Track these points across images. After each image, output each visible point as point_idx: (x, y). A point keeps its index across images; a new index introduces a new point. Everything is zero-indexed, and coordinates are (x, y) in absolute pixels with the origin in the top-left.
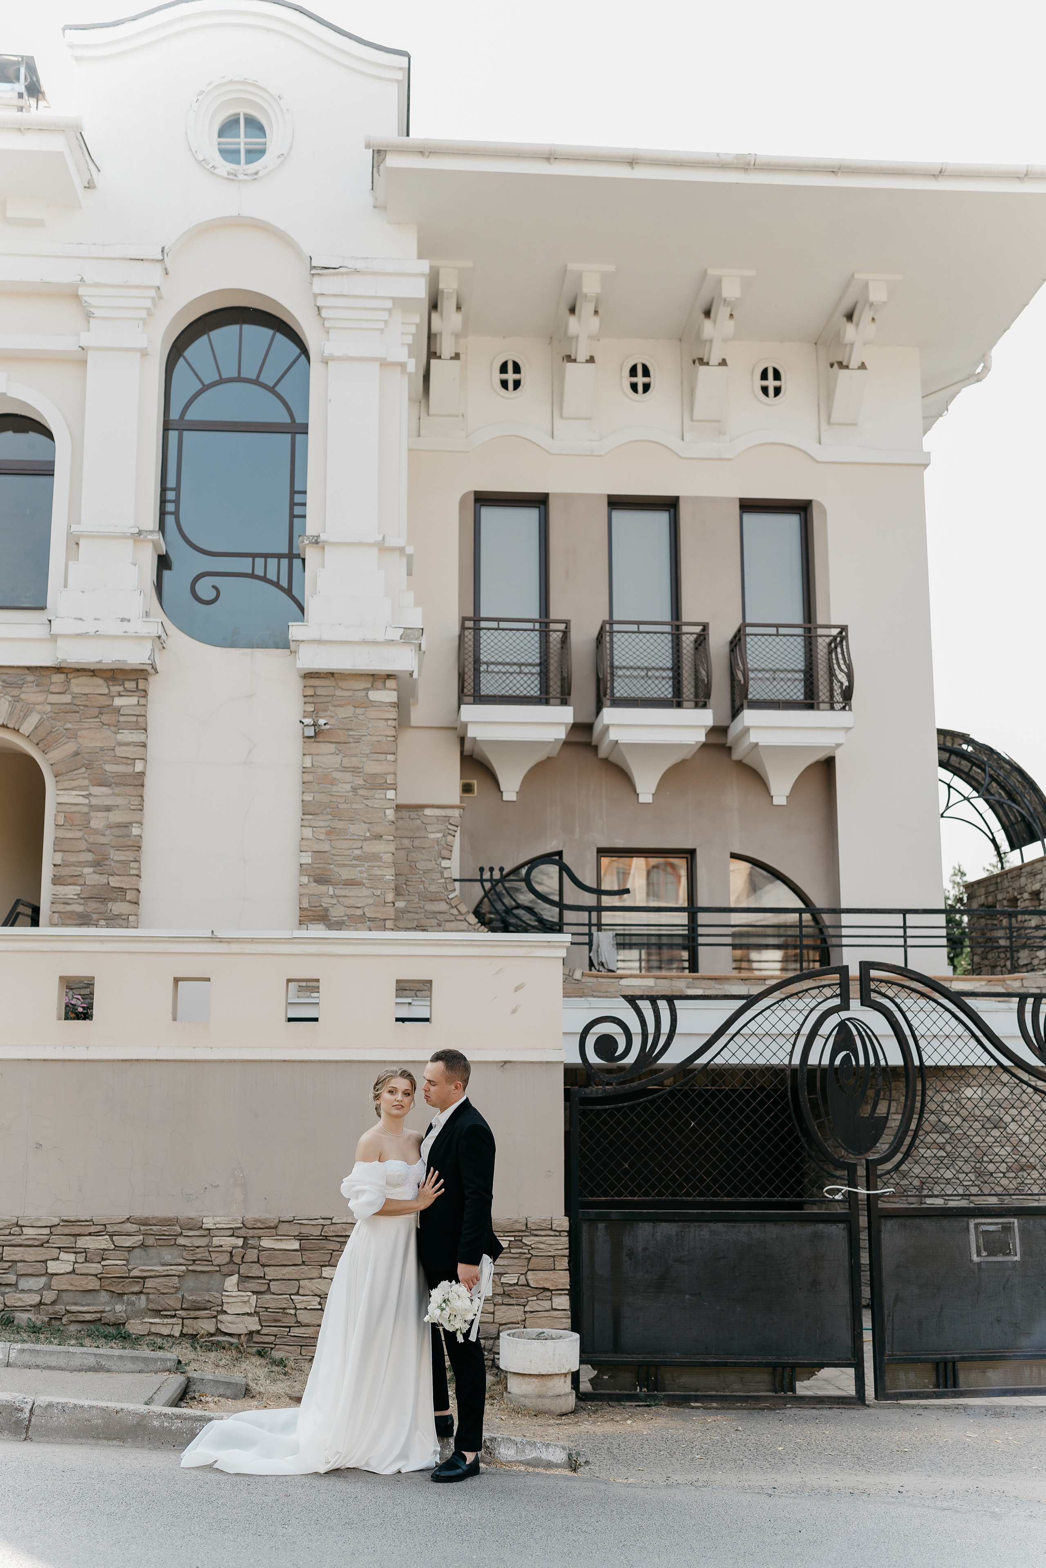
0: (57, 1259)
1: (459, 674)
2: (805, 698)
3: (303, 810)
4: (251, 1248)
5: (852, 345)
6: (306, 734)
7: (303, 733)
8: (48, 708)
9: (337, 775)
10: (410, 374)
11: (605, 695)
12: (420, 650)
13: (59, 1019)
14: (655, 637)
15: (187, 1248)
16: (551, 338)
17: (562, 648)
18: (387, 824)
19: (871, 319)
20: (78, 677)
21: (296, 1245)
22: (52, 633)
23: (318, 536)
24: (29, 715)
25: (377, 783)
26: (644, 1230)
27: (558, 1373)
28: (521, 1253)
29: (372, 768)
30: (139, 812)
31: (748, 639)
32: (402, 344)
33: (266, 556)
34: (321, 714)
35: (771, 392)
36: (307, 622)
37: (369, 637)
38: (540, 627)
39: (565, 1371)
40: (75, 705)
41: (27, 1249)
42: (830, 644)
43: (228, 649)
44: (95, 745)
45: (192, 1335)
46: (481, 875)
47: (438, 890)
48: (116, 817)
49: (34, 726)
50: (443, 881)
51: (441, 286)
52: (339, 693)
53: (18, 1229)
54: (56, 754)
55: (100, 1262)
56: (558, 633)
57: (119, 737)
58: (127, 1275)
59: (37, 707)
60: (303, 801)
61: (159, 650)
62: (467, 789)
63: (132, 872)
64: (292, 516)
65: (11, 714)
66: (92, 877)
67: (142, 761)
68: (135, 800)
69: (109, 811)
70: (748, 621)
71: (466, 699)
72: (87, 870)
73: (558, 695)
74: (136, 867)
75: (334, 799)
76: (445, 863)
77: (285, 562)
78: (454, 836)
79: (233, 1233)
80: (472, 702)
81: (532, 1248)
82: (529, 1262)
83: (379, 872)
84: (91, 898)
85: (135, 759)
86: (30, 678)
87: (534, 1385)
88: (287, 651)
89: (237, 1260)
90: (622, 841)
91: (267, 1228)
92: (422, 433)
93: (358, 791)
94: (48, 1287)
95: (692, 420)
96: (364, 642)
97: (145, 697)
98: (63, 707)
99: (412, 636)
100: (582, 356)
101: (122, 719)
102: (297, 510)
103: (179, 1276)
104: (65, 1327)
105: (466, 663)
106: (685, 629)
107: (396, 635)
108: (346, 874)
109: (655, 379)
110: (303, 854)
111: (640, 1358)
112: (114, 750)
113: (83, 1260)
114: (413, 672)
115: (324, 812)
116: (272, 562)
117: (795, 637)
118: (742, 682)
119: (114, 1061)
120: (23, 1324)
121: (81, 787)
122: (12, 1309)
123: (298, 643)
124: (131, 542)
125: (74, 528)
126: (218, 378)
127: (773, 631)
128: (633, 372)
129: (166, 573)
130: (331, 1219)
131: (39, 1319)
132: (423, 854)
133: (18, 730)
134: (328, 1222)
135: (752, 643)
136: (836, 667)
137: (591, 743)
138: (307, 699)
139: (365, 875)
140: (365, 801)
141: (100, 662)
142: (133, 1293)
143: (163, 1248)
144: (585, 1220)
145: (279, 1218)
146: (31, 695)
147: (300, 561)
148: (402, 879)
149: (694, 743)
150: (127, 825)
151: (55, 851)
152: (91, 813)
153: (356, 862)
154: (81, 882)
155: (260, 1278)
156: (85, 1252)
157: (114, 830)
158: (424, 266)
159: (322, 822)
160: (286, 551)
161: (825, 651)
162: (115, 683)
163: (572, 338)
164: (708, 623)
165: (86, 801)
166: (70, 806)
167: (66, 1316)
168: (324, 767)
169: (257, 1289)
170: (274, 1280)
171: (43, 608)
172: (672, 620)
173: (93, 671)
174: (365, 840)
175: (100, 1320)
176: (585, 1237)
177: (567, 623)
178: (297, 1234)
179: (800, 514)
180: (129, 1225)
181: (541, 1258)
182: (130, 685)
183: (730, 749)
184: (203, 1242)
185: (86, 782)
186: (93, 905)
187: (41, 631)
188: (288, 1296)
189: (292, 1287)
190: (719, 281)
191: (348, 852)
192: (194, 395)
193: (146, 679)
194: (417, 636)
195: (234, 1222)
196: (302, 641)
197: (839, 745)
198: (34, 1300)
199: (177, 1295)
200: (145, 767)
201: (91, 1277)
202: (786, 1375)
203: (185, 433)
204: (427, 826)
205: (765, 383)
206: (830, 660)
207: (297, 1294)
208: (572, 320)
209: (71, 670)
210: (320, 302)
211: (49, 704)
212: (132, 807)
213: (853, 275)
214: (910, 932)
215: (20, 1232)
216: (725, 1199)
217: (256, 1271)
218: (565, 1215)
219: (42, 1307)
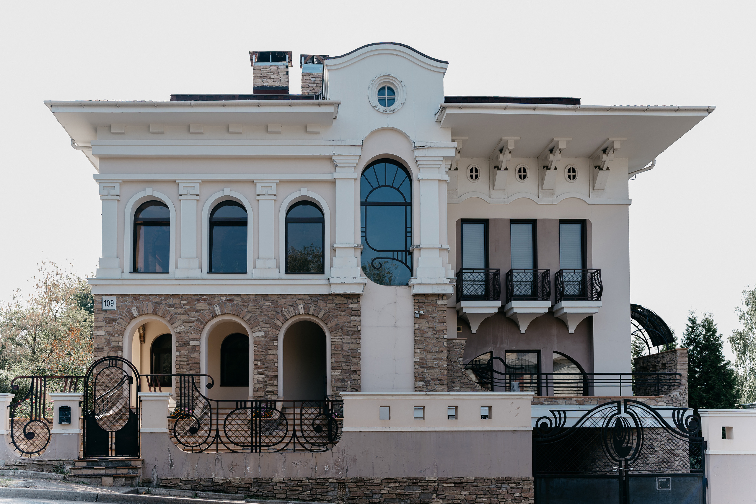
0: (384, 489)
3: (415, 343)
4: (440, 486)
5: (605, 161)
6: (416, 316)
7: (414, 316)
8: (327, 308)
9: (427, 330)
12: (455, 286)
15: (421, 486)
18: (445, 346)
20: (337, 297)
21: (454, 485)
22: (330, 283)
23: (418, 246)
24: (321, 311)
25: (440, 333)
26: (556, 481)
28: (519, 487)
29: (439, 328)
30: (359, 344)
31: (564, 274)
32: (446, 172)
33: (397, 251)
34: (421, 309)
35: (572, 177)
36: (414, 277)
37: (439, 282)
40: (336, 307)
41: (375, 486)
43: (387, 286)
44: (344, 321)
47: (459, 369)
48: (352, 346)
49: (323, 315)
50: (460, 366)
52: (426, 301)
53: (372, 480)
54: (329, 326)
55: (396, 490)
57: (352, 318)
58: (404, 494)
59: (323, 308)
60: (414, 340)
62: (459, 329)
63: (358, 365)
64: (406, 236)
65: (315, 311)
66: (345, 367)
67: (359, 327)
68: (358, 340)
69: (349, 344)
71: (459, 299)
72: (343, 364)
73: (494, 297)
74: (359, 363)
75: (426, 339)
76: (461, 360)
77: (404, 254)
78: (463, 350)
79: (435, 481)
81: (523, 486)
82: (522, 490)
83: (442, 364)
84: (345, 373)
85: (357, 326)
86: (321, 298)
88: (408, 287)
89: (436, 489)
90: (514, 347)
91: (444, 480)
93: (434, 336)
94: (381, 497)
96: (436, 284)
97: (360, 304)
98: (332, 308)
99: (453, 281)
101: (352, 312)
102: (408, 234)
103: (419, 494)
106: (539, 271)
107: (448, 281)
108: (430, 365)
109: (528, 173)
110: (415, 358)
112: (350, 323)
113: (391, 489)
114: (452, 294)
115: (422, 343)
116: (399, 254)
121: (339, 336)
123: (412, 284)
124: (353, 249)
125: (334, 245)
132: (453, 357)
133: (317, 317)
134: (462, 478)
135: (565, 276)
138: (415, 304)
139: (437, 365)
140: (436, 339)
141: (345, 292)
142: (406, 499)
143: (414, 486)
144: (538, 478)
145: (448, 477)
146: (321, 304)
147: (411, 254)
148: (449, 367)
149: (543, 313)
150: (356, 349)
151: (332, 358)
152: (343, 345)
153: (434, 360)
154: (341, 369)
155: (443, 495)
156: (392, 487)
157: (351, 350)
158: (455, 145)
159: (422, 347)
160: (405, 250)
162: (351, 299)
164: (549, 269)
165: (342, 341)
166: (335, 343)
168: (421, 327)
169: (442, 498)
170: (447, 495)
171: (324, 273)
172: (533, 268)
173: (342, 295)
174: (437, 353)
176: (538, 483)
178: (454, 482)
180: (404, 479)
181: (525, 489)
182: (355, 300)
184: (426, 484)
185: (341, 334)
186: (346, 376)
187: (325, 282)
188: (451, 500)
189: (452, 497)
190: (558, 142)
191: (431, 357)
193: (360, 298)
195: (435, 478)
196: (414, 284)
197: (595, 313)
199: (419, 500)
200: (360, 329)
201: (394, 495)
207: (454, 499)
208: (501, 155)
209: (335, 295)
210: (418, 159)
212: (357, 343)
214: (622, 381)
215: (373, 482)
217: (442, 493)
218: (533, 476)
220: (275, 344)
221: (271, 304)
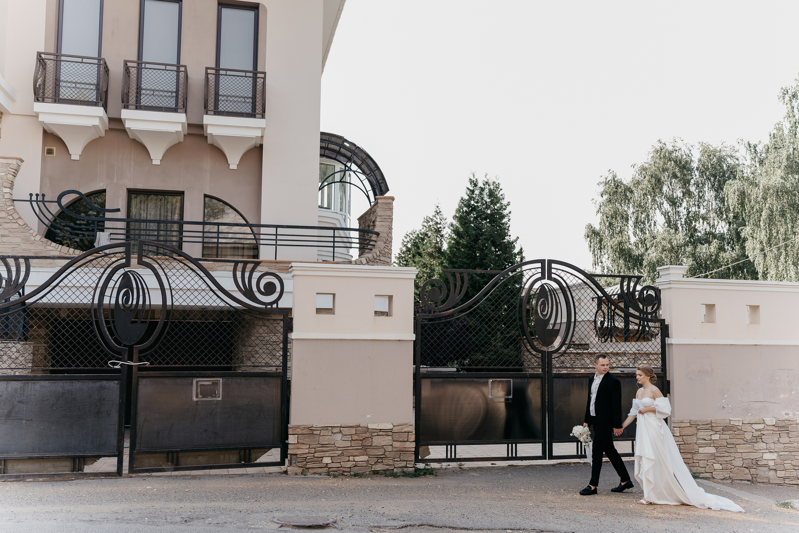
11: (123, 102)
26: (1, 386)
38: (97, 62)
46: (31, 198)
47: (1, 205)
50: (4, 200)
62: (49, 152)
78: (13, 175)
90: (141, 185)
177: (103, 60)
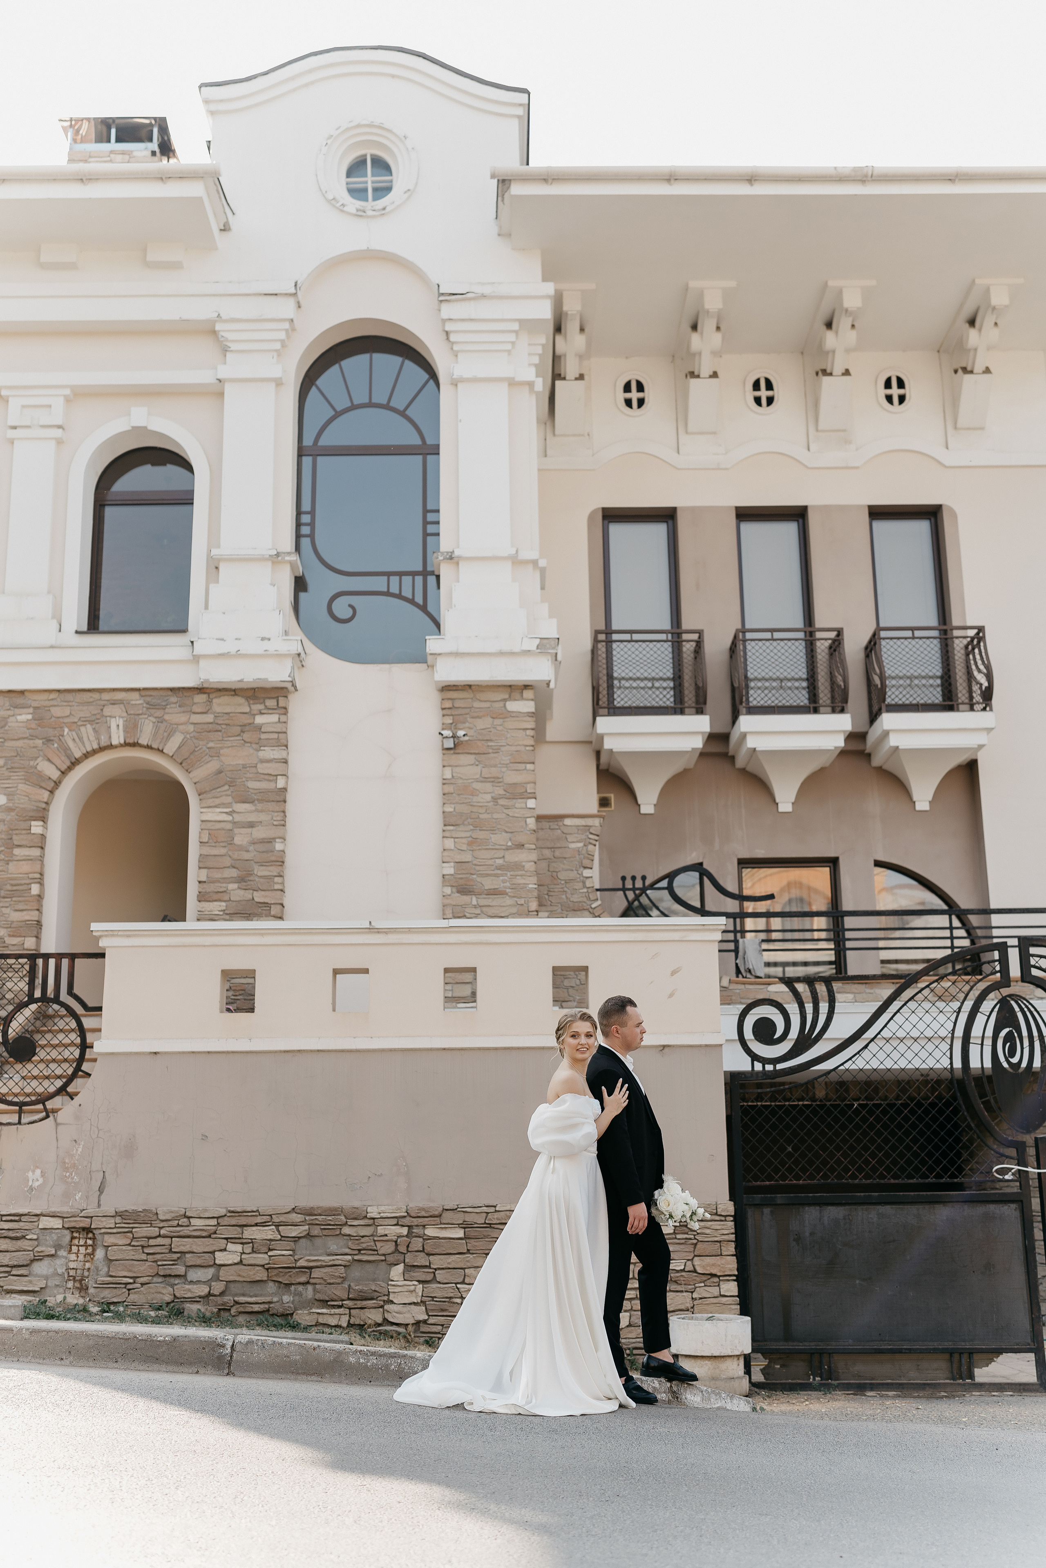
0: (225, 1250)
1: (593, 688)
2: (944, 700)
3: (444, 821)
4: (416, 1237)
5: (976, 350)
6: (446, 746)
7: (443, 745)
8: (191, 728)
9: (478, 786)
10: (537, 393)
11: (741, 703)
12: (556, 660)
13: (222, 1012)
14: (789, 643)
15: (352, 1238)
16: (673, 356)
17: (696, 658)
18: (529, 832)
19: (993, 324)
20: (220, 697)
21: (460, 1233)
22: (194, 653)
23: (453, 552)
24: (173, 735)
25: (519, 793)
26: (811, 1214)
27: (731, 1354)
28: (686, 1239)
29: (512, 778)
30: (282, 827)
31: (883, 643)
32: (530, 365)
33: (401, 574)
34: (460, 726)
35: (896, 400)
36: (444, 635)
37: (506, 648)
38: (672, 637)
39: (738, 1353)
40: (217, 724)
41: (195, 1240)
42: (966, 647)
43: (366, 665)
44: (238, 763)
45: (359, 1325)
46: (624, 884)
47: (581, 899)
48: (259, 833)
49: (177, 746)
50: (585, 890)
51: (565, 308)
52: (476, 704)
53: (185, 1220)
54: (200, 773)
55: (267, 1253)
56: (692, 643)
57: (261, 754)
58: (294, 1265)
59: (181, 727)
60: (444, 812)
61: (299, 668)
62: (604, 803)
63: (277, 887)
64: (426, 535)
65: (155, 735)
66: (237, 893)
67: (284, 777)
68: (278, 816)
69: (252, 827)
70: (882, 625)
71: (601, 711)
72: (232, 886)
73: (694, 705)
74: (280, 881)
75: (475, 809)
76: (587, 873)
77: (419, 579)
78: (595, 845)
79: (398, 1221)
80: (607, 713)
81: (698, 1234)
82: (695, 1248)
83: (522, 881)
84: (236, 914)
85: (277, 776)
86: (174, 699)
87: (707, 1368)
88: (424, 666)
89: (402, 1249)
90: (763, 852)
91: (431, 1216)
92: (548, 453)
93: (499, 801)
94: (216, 1278)
95: (817, 430)
96: (501, 654)
97: (286, 714)
98: (206, 726)
99: (548, 646)
100: (705, 371)
101: (263, 736)
102: (431, 529)
103: (345, 1266)
104: (234, 1318)
105: (601, 675)
106: (819, 635)
107: (532, 645)
108: (488, 884)
109: (779, 392)
110: (445, 865)
111: (812, 1345)
112: (256, 767)
113: (249, 1250)
114: (550, 681)
115: (466, 823)
116: (407, 580)
117: (931, 640)
118: (879, 686)
119: (276, 1052)
120: (194, 1315)
121: (224, 804)
122: (182, 1300)
123: (436, 656)
124: (269, 564)
125: (214, 552)
126: (349, 404)
127: (909, 634)
128: (756, 386)
129: (302, 595)
130: (495, 1207)
131: (208, 1310)
132: (564, 864)
133: (162, 751)
134: (492, 1210)
135: (888, 647)
136: (974, 667)
137: (728, 753)
138: (446, 712)
139: (508, 884)
140: (505, 811)
141: (241, 681)
142: (300, 1283)
143: (329, 1238)
144: (750, 1205)
145: (443, 1206)
146: (174, 715)
147: (434, 577)
148: (544, 890)
149: (833, 748)
150: (270, 841)
151: (200, 868)
152: (235, 830)
153: (499, 872)
154: (227, 898)
155: (425, 1267)
156: (252, 1242)
157: (257, 846)
158: (549, 288)
159: (464, 833)
160: (420, 569)
161: (963, 652)
162: (256, 701)
163: (694, 355)
164: (842, 629)
165: (230, 818)
166: (214, 823)
167: (235, 1307)
168: (464, 778)
169: (423, 1278)
170: (439, 1269)
171: (184, 631)
172: (805, 626)
173: (234, 690)
174: (507, 849)
175: (268, 1310)
176: (750, 1222)
177: (700, 633)
178: (461, 1222)
179: (930, 519)
180: (294, 1215)
181: (707, 1243)
182: (271, 703)
183: (869, 755)
184: (367, 1231)
185: (229, 800)
187: (183, 653)
188: (454, 1285)
189: (458, 1276)
190: (840, 293)
191: (491, 862)
192: (326, 422)
193: (286, 697)
194: (553, 646)
195: (399, 1211)
196: (440, 654)
197: (981, 747)
198: (203, 1291)
199: (343, 1285)
200: (287, 783)
201: (258, 1268)
202: (963, 1361)
203: (319, 459)
204: (568, 836)
205: (889, 392)
206: (967, 661)
207: (463, 1283)
208: (695, 337)
209: (213, 690)
210: (449, 327)
211: (192, 723)
212: (275, 823)
213: (974, 281)
215: (187, 1223)
216: (892, 1181)
217: (422, 1260)
218: (730, 1200)
219: (211, 1298)
220: (34, 830)
221: (30, 717)
